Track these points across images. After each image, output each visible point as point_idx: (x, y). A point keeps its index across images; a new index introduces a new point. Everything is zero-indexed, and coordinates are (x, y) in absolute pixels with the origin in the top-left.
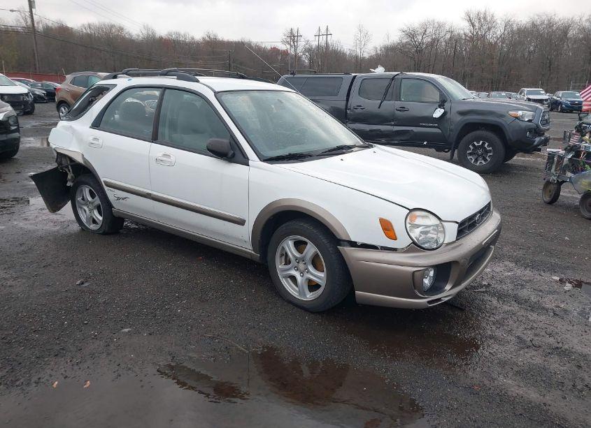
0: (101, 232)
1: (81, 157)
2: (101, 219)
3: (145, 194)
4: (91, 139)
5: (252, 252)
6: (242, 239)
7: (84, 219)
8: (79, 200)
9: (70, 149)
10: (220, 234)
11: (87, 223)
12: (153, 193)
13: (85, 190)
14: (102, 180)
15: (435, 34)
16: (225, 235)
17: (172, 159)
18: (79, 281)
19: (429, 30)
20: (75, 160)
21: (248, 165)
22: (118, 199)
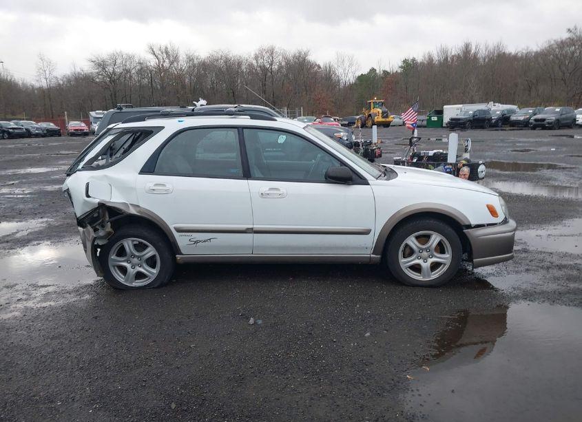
0: (156, 286)
1: (131, 207)
2: (154, 271)
3: (244, 229)
4: (151, 186)
5: (372, 256)
6: (364, 247)
7: (120, 278)
8: (114, 257)
9: (111, 201)
10: (337, 248)
11: (126, 281)
12: (257, 227)
13: (128, 244)
14: (172, 227)
15: (126, 66)
16: (343, 248)
17: (283, 191)
18: (252, 321)
19: (118, 61)
20: (124, 212)
21: (369, 184)
22: (196, 242)
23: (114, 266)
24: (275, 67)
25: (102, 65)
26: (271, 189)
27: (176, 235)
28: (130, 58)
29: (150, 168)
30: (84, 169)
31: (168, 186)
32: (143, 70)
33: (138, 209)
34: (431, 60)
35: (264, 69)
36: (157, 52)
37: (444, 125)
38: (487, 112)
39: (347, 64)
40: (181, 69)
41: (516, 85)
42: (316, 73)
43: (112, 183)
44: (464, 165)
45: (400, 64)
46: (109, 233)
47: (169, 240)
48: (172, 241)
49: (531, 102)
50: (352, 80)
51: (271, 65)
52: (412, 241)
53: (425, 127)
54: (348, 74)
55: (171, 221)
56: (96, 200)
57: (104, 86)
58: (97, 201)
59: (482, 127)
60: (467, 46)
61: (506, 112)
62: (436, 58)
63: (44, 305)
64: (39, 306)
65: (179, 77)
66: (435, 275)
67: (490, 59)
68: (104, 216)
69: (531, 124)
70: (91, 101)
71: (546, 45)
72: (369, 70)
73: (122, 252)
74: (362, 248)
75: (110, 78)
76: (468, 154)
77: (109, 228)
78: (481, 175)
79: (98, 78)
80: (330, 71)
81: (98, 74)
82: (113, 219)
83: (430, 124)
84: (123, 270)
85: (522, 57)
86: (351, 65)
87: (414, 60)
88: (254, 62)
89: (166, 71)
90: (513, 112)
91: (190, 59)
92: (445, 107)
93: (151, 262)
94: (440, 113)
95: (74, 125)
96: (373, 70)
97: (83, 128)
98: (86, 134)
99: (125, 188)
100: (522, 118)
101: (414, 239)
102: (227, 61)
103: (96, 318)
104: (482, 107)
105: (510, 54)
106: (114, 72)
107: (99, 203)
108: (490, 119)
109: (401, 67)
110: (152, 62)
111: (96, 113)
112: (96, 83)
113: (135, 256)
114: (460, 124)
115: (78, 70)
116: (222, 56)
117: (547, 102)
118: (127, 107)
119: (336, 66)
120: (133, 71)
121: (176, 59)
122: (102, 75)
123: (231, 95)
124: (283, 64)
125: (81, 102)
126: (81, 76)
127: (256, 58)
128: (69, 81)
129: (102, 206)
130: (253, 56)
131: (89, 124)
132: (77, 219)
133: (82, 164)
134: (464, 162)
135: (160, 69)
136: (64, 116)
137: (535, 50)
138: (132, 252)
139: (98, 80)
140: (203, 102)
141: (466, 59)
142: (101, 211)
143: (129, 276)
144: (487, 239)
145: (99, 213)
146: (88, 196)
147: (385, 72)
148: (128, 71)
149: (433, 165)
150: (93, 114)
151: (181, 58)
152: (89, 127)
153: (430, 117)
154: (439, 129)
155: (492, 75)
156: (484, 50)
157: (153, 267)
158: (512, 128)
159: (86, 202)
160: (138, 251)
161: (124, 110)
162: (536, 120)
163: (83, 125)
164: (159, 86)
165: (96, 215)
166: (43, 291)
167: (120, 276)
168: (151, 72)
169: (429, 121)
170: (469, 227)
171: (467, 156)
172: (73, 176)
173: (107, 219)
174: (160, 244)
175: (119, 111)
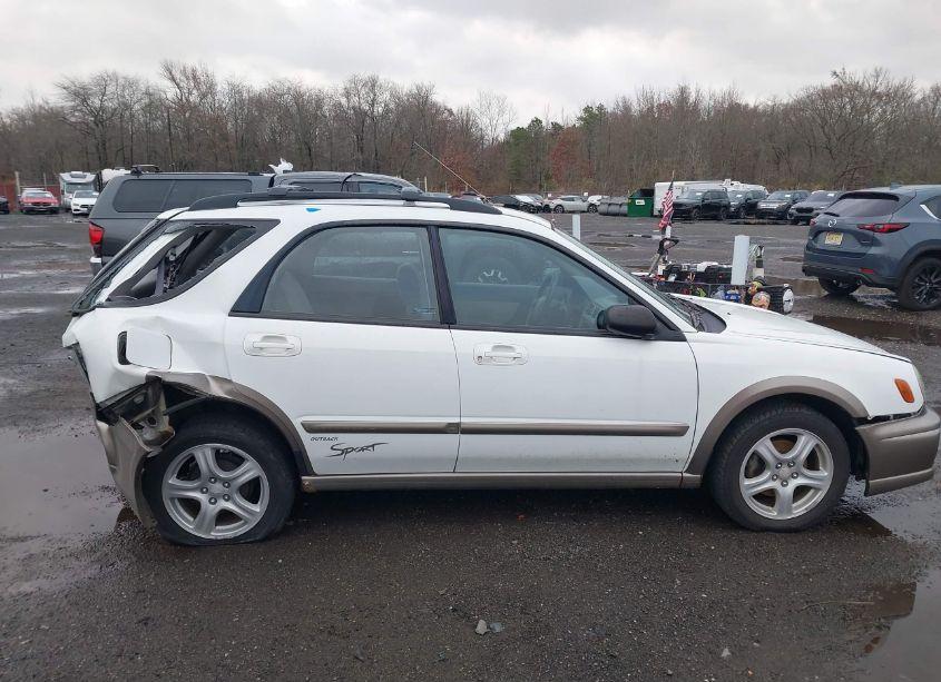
0: (258, 538)
1: (212, 383)
2: (257, 508)
3: (442, 426)
4: (256, 339)
5: (684, 475)
6: (673, 458)
7: (186, 522)
8: (172, 480)
9: (173, 370)
10: (622, 461)
11: (198, 528)
12: (467, 421)
13: (204, 455)
14: (297, 423)
15: (124, 97)
16: (632, 461)
17: (519, 350)
18: (481, 627)
19: (110, 89)
20: (201, 393)
21: (685, 340)
22: (346, 451)
23: (172, 499)
24: (379, 109)
25: (80, 94)
26: (497, 347)
27: (305, 437)
28: (131, 84)
29: (251, 303)
30: (112, 302)
31: (292, 341)
32: (154, 104)
33: (228, 387)
34: (627, 108)
35: (359, 112)
36: (178, 76)
37: (656, 213)
38: (722, 194)
39: (494, 110)
40: (220, 108)
41: (756, 155)
42: (445, 122)
43: (173, 335)
44: (759, 290)
45: (580, 113)
46: (165, 435)
47: (289, 448)
48: (295, 450)
49: (781, 182)
50: (502, 137)
51: (373, 105)
52: (765, 447)
53: (625, 215)
54: (497, 126)
55: (297, 410)
56: (140, 369)
57: (85, 130)
58: (144, 372)
59: (716, 218)
60: (683, 91)
61: (750, 196)
62: (635, 108)
63: (26, 587)
64: (13, 590)
65: (217, 121)
66: (800, 509)
67: (718, 112)
68: (157, 402)
69: (791, 215)
70: (62, 154)
71: (802, 94)
72: (529, 122)
73: (190, 471)
74: (666, 461)
75: (96, 117)
76: (762, 270)
77: (164, 425)
78: (788, 306)
79: (73, 116)
80: (468, 121)
81: (74, 109)
82: (175, 408)
83: (634, 211)
84: (193, 507)
85: (765, 112)
86: (501, 112)
87: (601, 108)
88: (344, 101)
89: (194, 108)
90: (760, 196)
91: (235, 90)
92: (657, 184)
93: (251, 491)
94: (648, 194)
95: (30, 194)
96: (537, 122)
97: (49, 201)
98: (54, 211)
99: (200, 343)
100: (775, 206)
101: (769, 444)
102: (298, 96)
103: (145, 621)
104: (714, 186)
105: (747, 105)
106: (102, 108)
107: (148, 377)
108: (727, 206)
109: (581, 118)
110: (170, 92)
111: (72, 176)
112: (71, 124)
113: (217, 479)
114: (684, 212)
115: (39, 101)
116: (289, 89)
117: (805, 182)
118: (149, 169)
119: (478, 113)
120: (137, 107)
121: (211, 88)
122: (81, 111)
123: (306, 152)
124: (392, 106)
125: (42, 154)
126: (43, 112)
127: (347, 94)
128: (22, 118)
129: (154, 382)
130: (341, 91)
131: (58, 193)
132: (97, 406)
133: (105, 294)
134: (757, 284)
135: (183, 106)
136: (14, 178)
137: (785, 102)
138: (210, 470)
139: (73, 120)
140: (285, 165)
141: (681, 112)
142: (150, 391)
143: (203, 519)
144: (898, 444)
145: (146, 395)
146: (123, 360)
147: (555, 125)
148: (127, 106)
149: (705, 288)
150: (66, 176)
151: (219, 88)
152: (59, 200)
153: (633, 199)
154: (649, 219)
155: (722, 138)
156: (707, 99)
157: (254, 499)
158: (761, 221)
159: (118, 374)
160: (224, 469)
161: (146, 175)
162: (799, 210)
163: (49, 195)
164: (181, 135)
165: (139, 399)
166: (19, 551)
167: (184, 518)
168: (168, 109)
169: (631, 205)
170: (864, 421)
171: (760, 273)
172: (88, 317)
173: (163, 408)
174: (272, 456)
175: (134, 177)
